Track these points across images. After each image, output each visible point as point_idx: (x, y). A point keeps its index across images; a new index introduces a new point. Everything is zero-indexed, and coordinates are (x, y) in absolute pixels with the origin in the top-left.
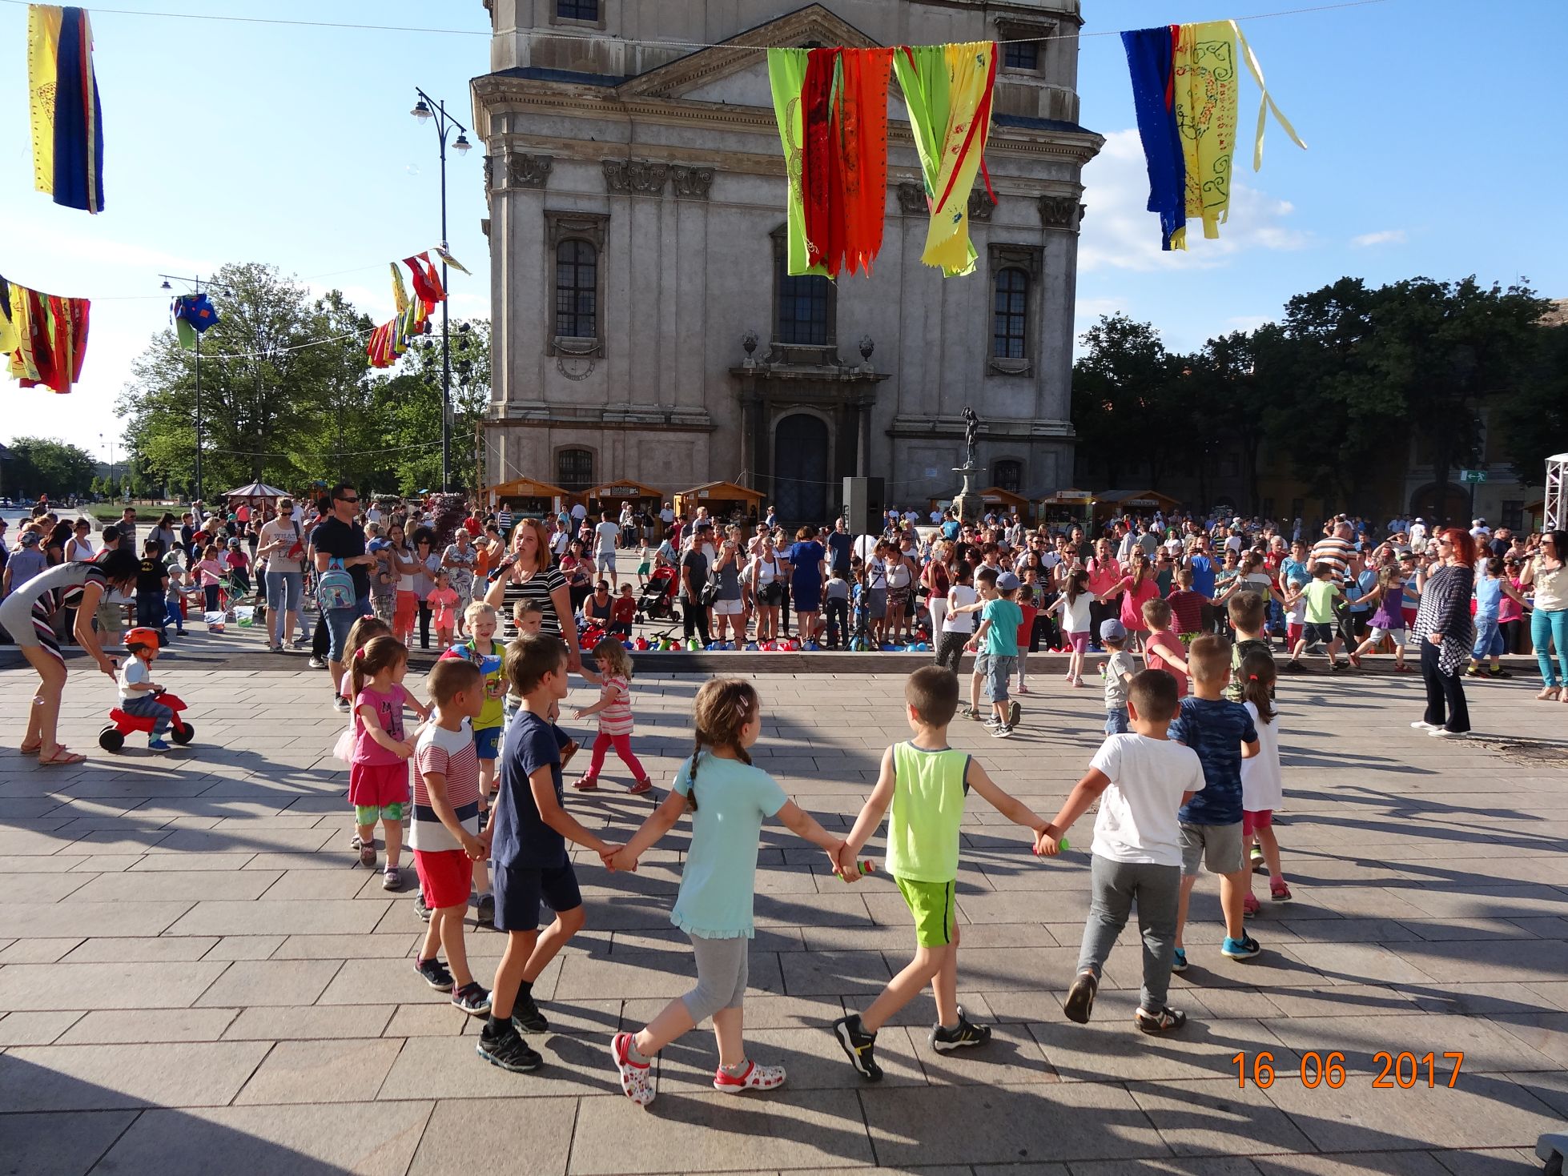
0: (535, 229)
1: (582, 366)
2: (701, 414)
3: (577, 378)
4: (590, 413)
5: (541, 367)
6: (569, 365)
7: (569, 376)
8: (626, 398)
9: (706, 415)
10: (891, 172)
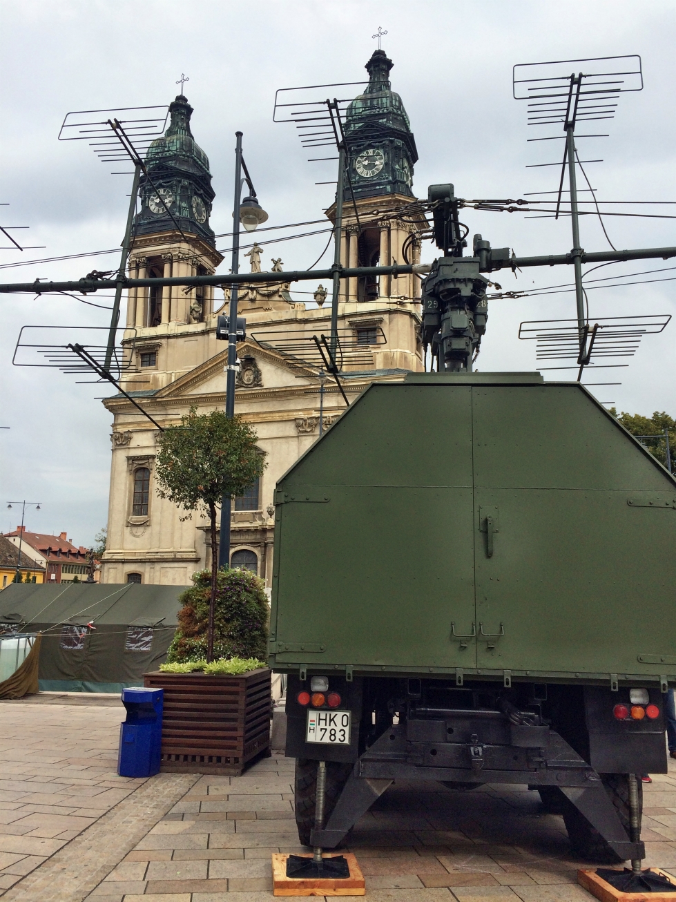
0: (123, 466)
1: (141, 529)
2: (192, 552)
3: (138, 537)
4: (142, 554)
5: (123, 533)
6: (135, 529)
7: (134, 536)
8: (158, 546)
9: (195, 552)
10: (291, 413)
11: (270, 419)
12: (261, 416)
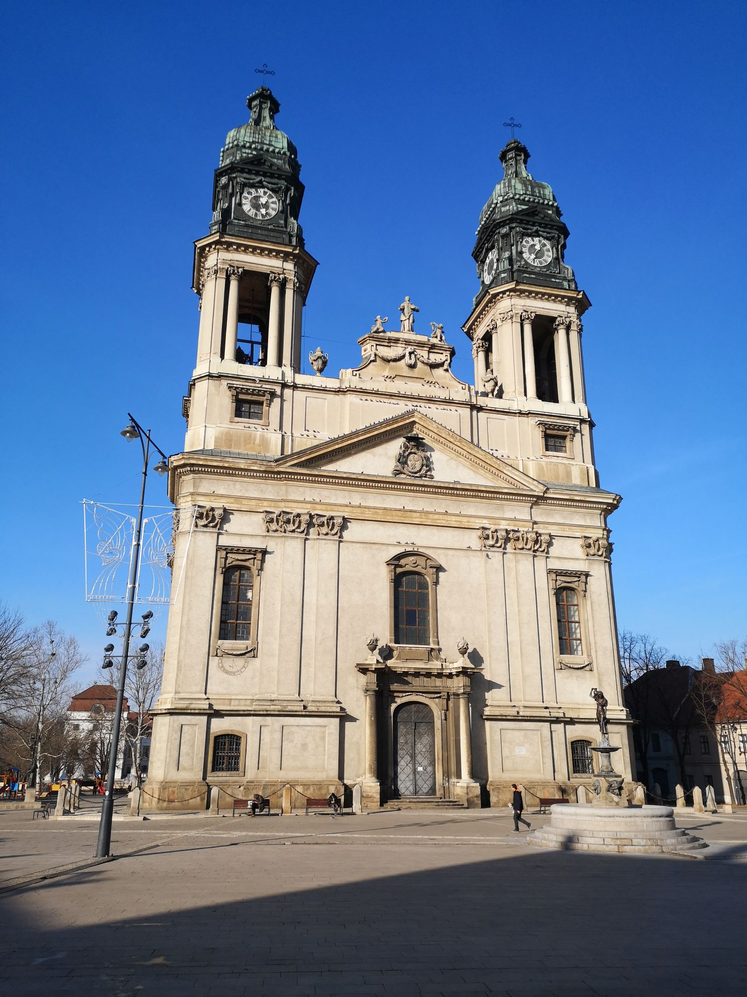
0: (208, 558)
1: (238, 664)
2: (331, 702)
3: (233, 673)
4: (242, 703)
5: (206, 667)
6: (227, 663)
7: (227, 672)
8: (271, 691)
9: (336, 703)
10: (472, 520)
11: (444, 523)
12: (431, 516)
